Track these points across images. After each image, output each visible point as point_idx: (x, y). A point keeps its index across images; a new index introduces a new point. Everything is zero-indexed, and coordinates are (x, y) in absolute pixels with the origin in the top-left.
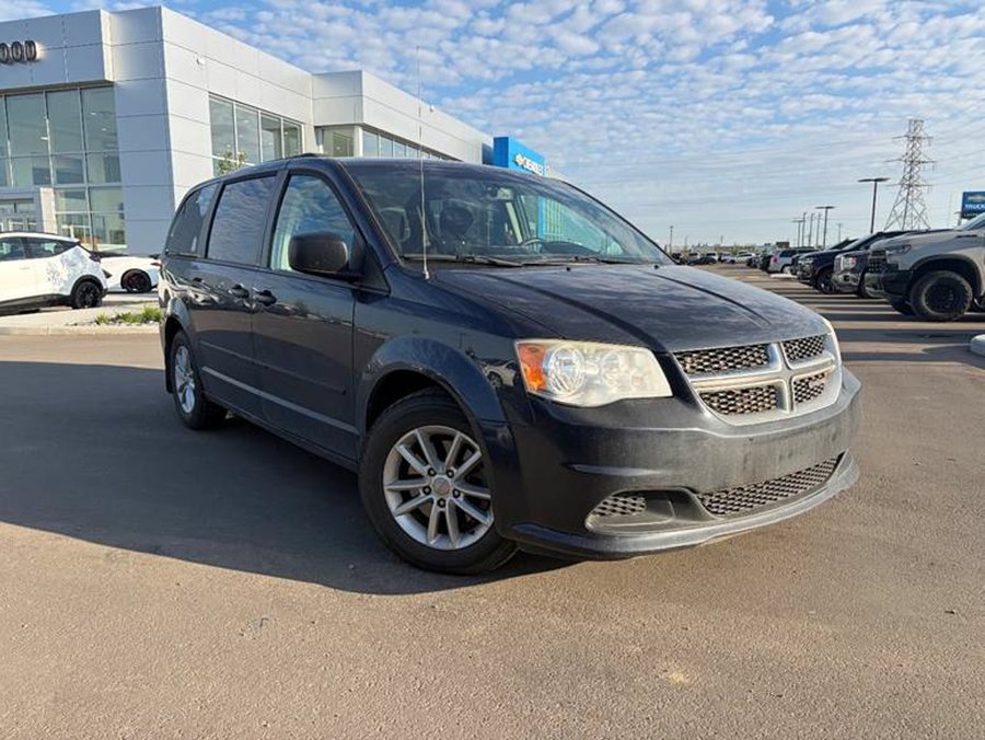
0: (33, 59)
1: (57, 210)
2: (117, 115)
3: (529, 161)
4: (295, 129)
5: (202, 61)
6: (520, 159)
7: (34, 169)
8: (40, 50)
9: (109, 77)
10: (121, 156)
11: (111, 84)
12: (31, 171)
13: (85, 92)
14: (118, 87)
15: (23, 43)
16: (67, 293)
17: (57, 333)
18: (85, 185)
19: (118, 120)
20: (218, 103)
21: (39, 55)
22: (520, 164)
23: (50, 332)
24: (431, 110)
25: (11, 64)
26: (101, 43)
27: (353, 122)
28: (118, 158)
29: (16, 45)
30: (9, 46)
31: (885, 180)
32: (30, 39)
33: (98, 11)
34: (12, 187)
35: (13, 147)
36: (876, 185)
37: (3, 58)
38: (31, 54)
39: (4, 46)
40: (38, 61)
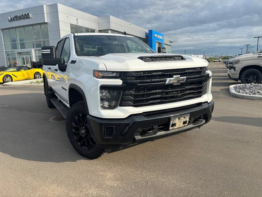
0: (29, 18)
1: (36, 54)
2: (49, 30)
3: (159, 36)
4: (94, 31)
5: (68, 16)
6: (156, 35)
8: (30, 15)
9: (46, 21)
11: (47, 23)
13: (41, 25)
15: (27, 14)
19: (49, 32)
20: (73, 26)
22: (156, 37)
24: (130, 24)
25: (24, 19)
26: (44, 13)
27: (108, 29)
28: (49, 40)
29: (25, 14)
30: (24, 15)
31: (261, 37)
32: (28, 13)
33: (43, 5)
34: (26, 49)
35: (26, 39)
36: (258, 39)
37: (23, 18)
38: (28, 17)
39: (22, 15)
40: (30, 18)
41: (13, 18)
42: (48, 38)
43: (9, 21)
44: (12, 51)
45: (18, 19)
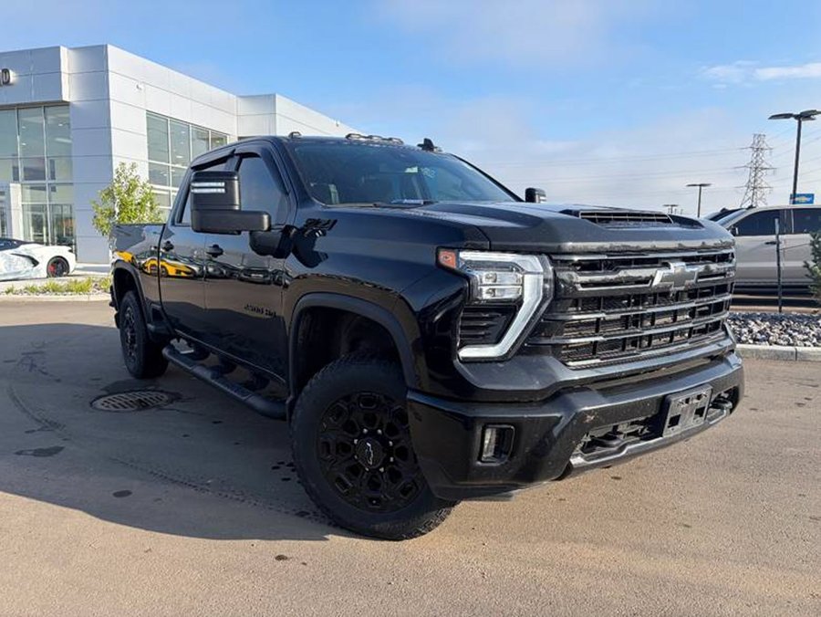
0: (7, 83)
1: (23, 201)
2: (72, 127)
4: (221, 139)
5: (140, 86)
8: (13, 76)
9: (65, 98)
10: (73, 160)
11: (67, 104)
13: (49, 109)
14: (73, 106)
18: (46, 182)
19: (73, 131)
20: (153, 118)
21: (11, 81)
26: (60, 72)
28: (71, 157)
31: (708, 185)
32: (5, 68)
33: (59, 48)
36: (701, 189)
38: (5, 82)
40: (12, 84)
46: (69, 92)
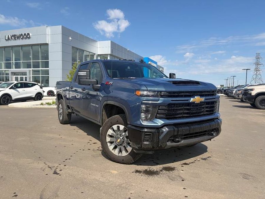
1: (32, 75)
2: (49, 51)
3: (153, 63)
4: (93, 55)
5: (70, 38)
6: (150, 63)
7: (27, 64)
8: (31, 35)
9: (48, 43)
10: (49, 61)
12: (26, 65)
13: (42, 46)
14: (49, 45)
15: (27, 34)
16: (34, 96)
17: (30, 107)
18: (40, 69)
19: (49, 53)
20: (74, 49)
23: (29, 107)
24: (128, 51)
25: (23, 39)
26: (46, 34)
27: (108, 53)
28: (48, 61)
29: (25, 34)
31: (249, 69)
34: (21, 69)
35: (22, 60)
36: (247, 71)
37: (22, 37)
38: (28, 37)
39: (22, 34)
40: (31, 38)
41: (11, 37)
42: (48, 60)
43: (6, 40)
44: (5, 71)
45: (16, 38)
46: (48, 41)
